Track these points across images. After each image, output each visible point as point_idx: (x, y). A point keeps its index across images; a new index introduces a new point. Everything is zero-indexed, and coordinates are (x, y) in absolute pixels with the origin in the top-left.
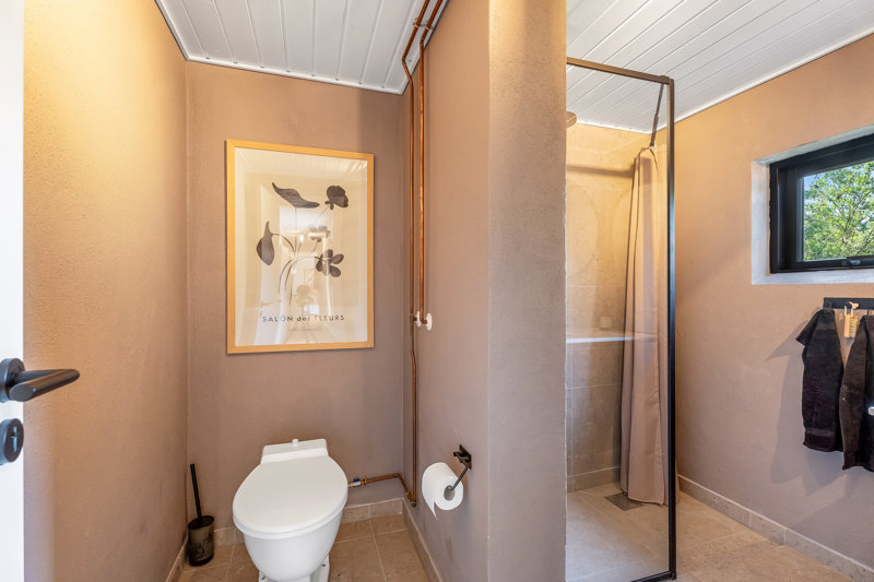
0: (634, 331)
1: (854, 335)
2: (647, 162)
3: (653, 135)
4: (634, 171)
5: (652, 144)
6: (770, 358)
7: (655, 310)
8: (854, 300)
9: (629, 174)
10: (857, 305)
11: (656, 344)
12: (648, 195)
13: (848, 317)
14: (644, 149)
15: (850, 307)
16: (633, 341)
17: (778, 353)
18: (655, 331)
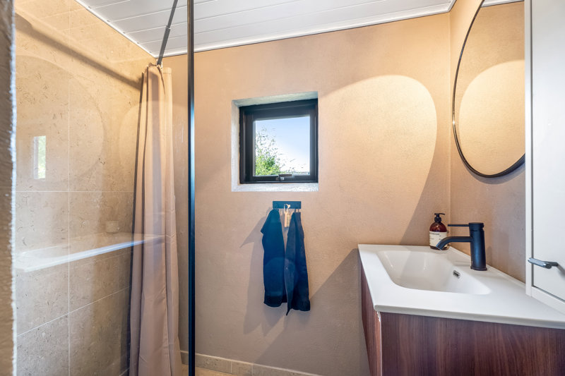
0: (143, 232)
1: (289, 225)
2: (155, 77)
3: (160, 58)
4: (143, 84)
5: (159, 63)
6: (243, 245)
7: (163, 213)
8: (289, 203)
9: (138, 85)
10: (289, 206)
11: (163, 244)
12: (156, 110)
13: (286, 213)
14: (151, 65)
15: (286, 207)
16: (143, 245)
17: (248, 240)
18: (163, 233)
